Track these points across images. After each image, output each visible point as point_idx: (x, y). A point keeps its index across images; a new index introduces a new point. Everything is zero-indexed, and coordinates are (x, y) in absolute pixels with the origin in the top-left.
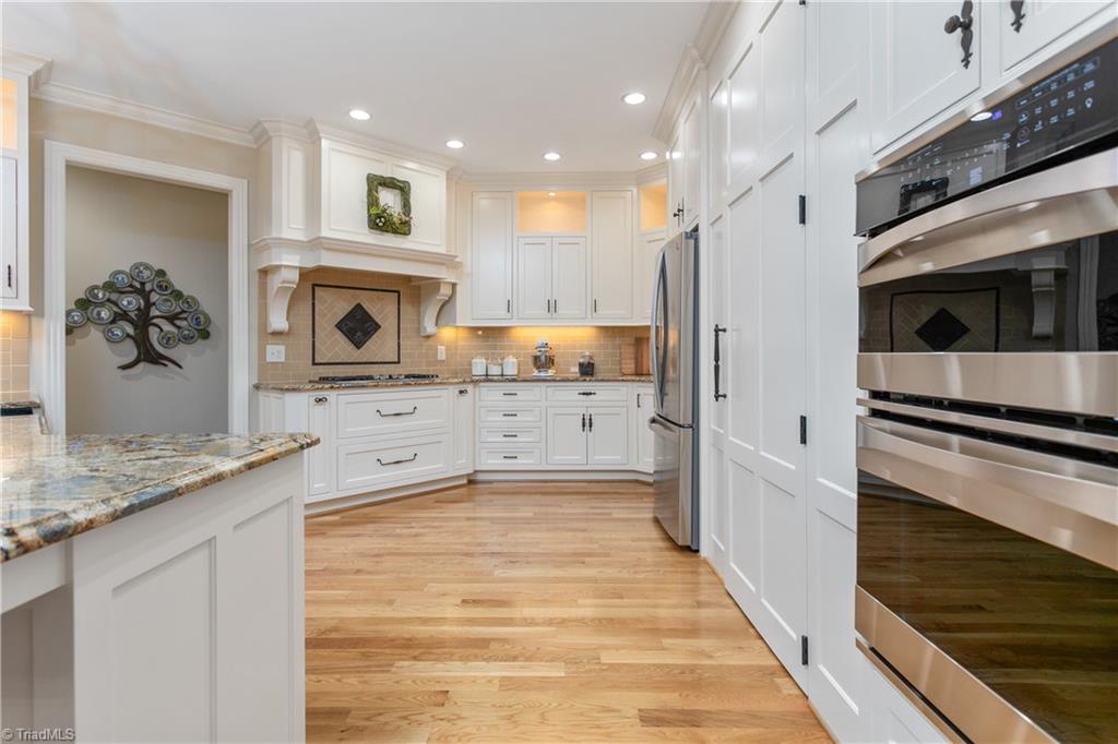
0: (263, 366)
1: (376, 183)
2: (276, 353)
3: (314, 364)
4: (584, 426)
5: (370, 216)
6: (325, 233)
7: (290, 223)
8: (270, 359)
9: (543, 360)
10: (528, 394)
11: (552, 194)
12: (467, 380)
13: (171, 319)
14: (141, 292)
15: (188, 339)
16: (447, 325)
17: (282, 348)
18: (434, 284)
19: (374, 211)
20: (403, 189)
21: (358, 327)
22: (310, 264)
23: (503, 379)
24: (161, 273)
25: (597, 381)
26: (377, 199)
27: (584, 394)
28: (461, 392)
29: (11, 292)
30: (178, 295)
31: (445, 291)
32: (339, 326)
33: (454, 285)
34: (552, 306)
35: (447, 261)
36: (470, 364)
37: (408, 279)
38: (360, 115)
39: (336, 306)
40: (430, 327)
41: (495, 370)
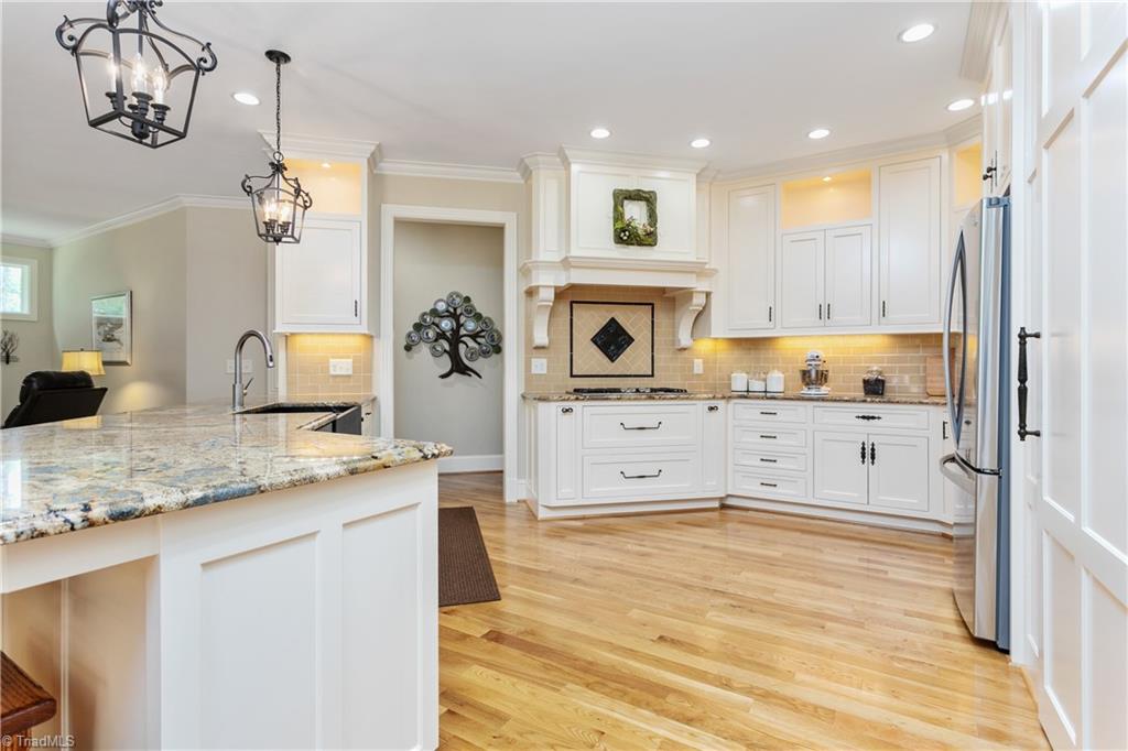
0: (529, 378)
1: (622, 197)
2: (540, 365)
3: (572, 376)
4: (863, 456)
5: (615, 230)
6: (575, 252)
7: (547, 248)
8: (535, 370)
9: (813, 376)
10: (789, 413)
11: (827, 179)
12: (723, 394)
13: (474, 336)
14: (454, 316)
15: (485, 354)
16: (701, 338)
17: (544, 361)
18: (687, 294)
19: (619, 225)
20: (648, 199)
21: (612, 340)
22: (563, 283)
23: (767, 396)
24: (467, 299)
25: (889, 402)
26: (622, 215)
27: (864, 417)
28: (711, 409)
29: (356, 320)
30: (478, 317)
31: (699, 300)
32: (594, 340)
33: (708, 295)
34: (825, 312)
35: (699, 270)
36: (730, 379)
37: (662, 291)
38: (600, 133)
39: (591, 321)
40: (684, 338)
41: (757, 386)
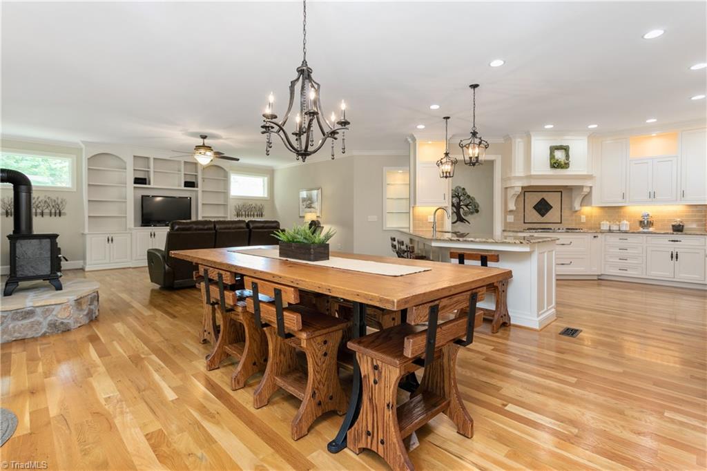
0: (506, 224)
1: (553, 149)
2: (511, 218)
3: (524, 223)
4: (672, 257)
5: (551, 163)
6: (533, 173)
7: (519, 170)
8: (508, 221)
9: (646, 223)
10: (632, 240)
11: (654, 135)
12: (596, 231)
13: (467, 206)
14: (458, 197)
15: (472, 213)
16: (586, 206)
17: (513, 216)
18: (581, 188)
19: (553, 162)
20: (566, 149)
21: (543, 207)
22: (526, 185)
23: (620, 231)
24: (464, 189)
25: (686, 234)
26: (554, 156)
27: (672, 241)
28: (595, 237)
30: (469, 197)
31: (586, 190)
32: (534, 207)
33: (591, 187)
34: (652, 195)
35: (590, 177)
36: (600, 224)
37: (565, 187)
38: (549, 126)
39: (534, 199)
40: (577, 206)
41: (615, 228)
